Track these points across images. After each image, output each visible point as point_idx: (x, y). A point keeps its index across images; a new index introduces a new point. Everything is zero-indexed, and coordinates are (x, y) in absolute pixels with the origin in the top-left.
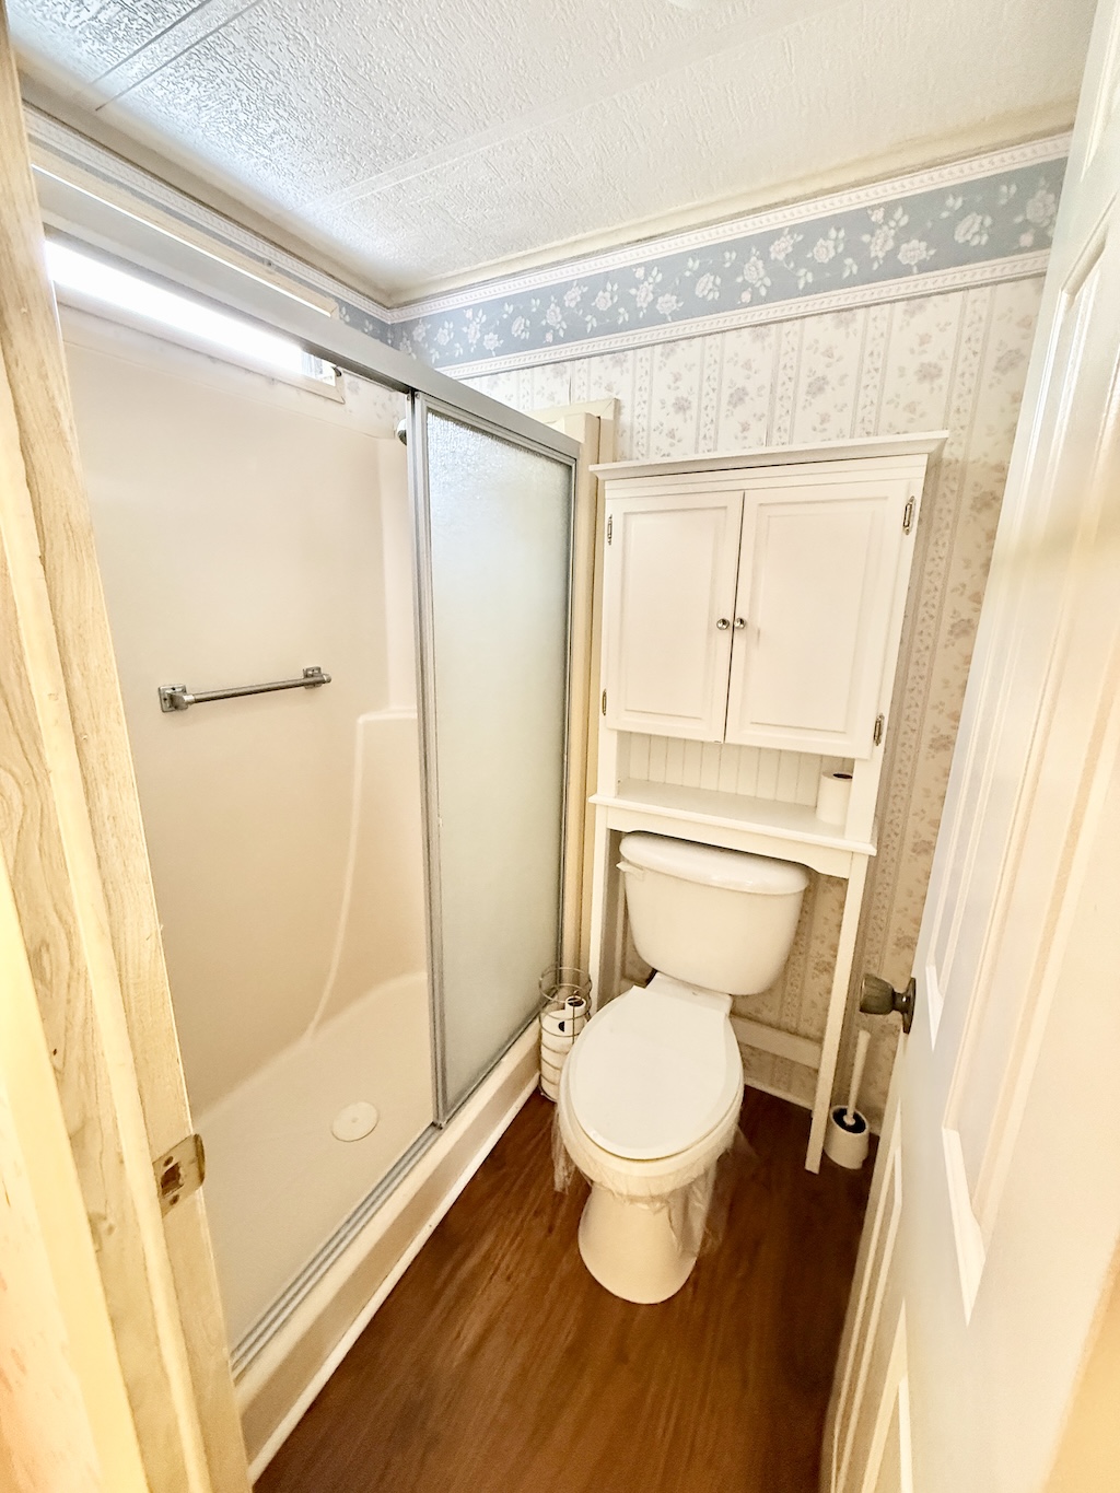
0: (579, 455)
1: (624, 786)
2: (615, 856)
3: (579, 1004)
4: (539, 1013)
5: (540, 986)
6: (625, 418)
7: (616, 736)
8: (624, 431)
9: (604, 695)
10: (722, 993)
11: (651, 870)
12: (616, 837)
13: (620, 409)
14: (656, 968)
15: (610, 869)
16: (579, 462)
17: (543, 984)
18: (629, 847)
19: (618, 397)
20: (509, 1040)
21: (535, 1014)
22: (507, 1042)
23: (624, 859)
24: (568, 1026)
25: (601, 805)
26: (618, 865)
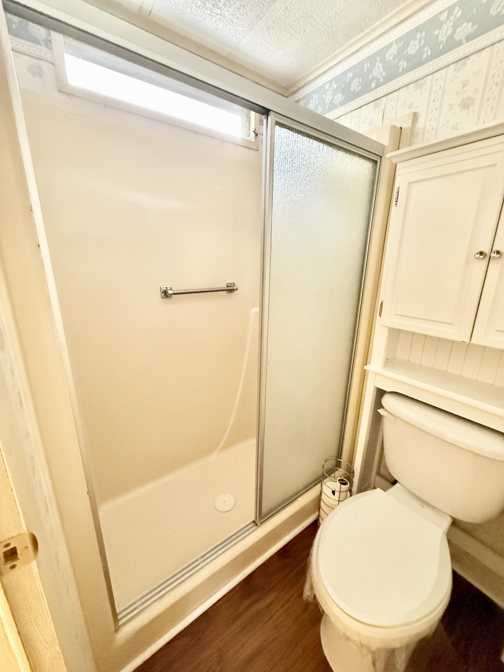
0: (383, 154)
1: (389, 362)
2: (378, 404)
3: (345, 484)
4: (321, 481)
5: (323, 467)
6: (420, 124)
7: (387, 330)
8: (418, 133)
9: (382, 304)
10: (445, 513)
11: (400, 418)
12: (380, 393)
13: (417, 119)
14: (397, 480)
15: (374, 412)
16: (383, 159)
17: (325, 466)
18: (386, 400)
19: (416, 111)
20: (303, 489)
21: (319, 480)
22: (302, 490)
23: (383, 407)
24: (337, 493)
25: (373, 372)
26: (379, 410)
